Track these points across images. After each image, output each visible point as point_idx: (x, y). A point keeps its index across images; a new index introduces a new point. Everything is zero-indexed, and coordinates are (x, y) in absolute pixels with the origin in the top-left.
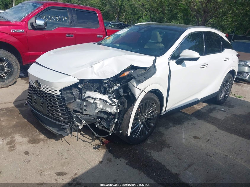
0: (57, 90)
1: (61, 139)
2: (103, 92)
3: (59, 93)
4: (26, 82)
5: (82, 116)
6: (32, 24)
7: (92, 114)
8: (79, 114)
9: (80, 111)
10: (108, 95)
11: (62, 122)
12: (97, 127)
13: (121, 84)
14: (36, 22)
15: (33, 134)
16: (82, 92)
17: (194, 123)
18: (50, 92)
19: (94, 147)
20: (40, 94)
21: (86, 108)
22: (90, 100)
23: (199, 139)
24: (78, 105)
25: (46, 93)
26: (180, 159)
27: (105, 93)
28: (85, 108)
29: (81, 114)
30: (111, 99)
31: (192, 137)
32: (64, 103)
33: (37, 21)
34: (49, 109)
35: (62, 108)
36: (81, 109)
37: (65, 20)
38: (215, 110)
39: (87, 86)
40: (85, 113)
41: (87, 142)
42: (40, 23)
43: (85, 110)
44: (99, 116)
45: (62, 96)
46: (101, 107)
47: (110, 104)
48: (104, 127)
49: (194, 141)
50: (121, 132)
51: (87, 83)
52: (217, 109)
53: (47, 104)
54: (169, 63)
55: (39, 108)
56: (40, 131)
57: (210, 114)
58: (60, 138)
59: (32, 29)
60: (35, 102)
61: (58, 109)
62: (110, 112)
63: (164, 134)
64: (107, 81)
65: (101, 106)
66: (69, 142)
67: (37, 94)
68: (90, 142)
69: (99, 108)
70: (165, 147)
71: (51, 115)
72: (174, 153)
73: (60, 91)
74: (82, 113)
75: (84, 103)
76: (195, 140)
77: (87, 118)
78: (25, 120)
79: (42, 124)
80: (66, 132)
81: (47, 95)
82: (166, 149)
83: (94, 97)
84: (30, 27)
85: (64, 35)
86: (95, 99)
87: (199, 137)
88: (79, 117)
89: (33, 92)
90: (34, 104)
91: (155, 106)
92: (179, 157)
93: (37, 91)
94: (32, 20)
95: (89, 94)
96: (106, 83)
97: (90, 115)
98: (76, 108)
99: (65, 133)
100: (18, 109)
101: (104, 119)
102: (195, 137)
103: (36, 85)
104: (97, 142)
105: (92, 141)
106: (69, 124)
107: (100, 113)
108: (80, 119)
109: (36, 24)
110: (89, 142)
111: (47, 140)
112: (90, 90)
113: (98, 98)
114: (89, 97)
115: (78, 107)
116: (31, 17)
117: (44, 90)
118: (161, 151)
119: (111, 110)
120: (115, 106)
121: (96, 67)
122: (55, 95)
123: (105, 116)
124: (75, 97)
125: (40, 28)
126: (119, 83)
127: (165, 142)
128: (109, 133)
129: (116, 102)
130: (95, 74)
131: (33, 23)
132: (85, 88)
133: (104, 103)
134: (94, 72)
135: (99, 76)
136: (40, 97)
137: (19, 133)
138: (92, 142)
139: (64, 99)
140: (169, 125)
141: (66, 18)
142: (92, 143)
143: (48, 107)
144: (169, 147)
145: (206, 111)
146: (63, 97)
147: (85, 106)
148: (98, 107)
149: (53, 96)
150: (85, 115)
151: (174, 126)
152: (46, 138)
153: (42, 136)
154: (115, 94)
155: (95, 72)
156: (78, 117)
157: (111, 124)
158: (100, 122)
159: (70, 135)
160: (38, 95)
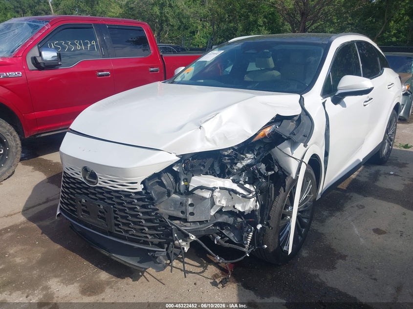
0: (136, 183)
1: (143, 275)
2: (218, 173)
3: (140, 188)
4: (32, 167)
5: (186, 226)
6: (34, 59)
7: (205, 219)
8: (178, 222)
9: (181, 215)
10: (231, 178)
11: (150, 244)
12: (216, 243)
13: (255, 154)
14: (41, 55)
15: (85, 274)
16: (180, 179)
17: (361, 204)
18: (121, 188)
19: (212, 281)
20: (94, 194)
21: (194, 210)
22: (203, 192)
23: (386, 233)
24: (175, 204)
25: (109, 192)
26: (375, 279)
27: (223, 175)
28: (190, 209)
29: (182, 223)
30: (242, 186)
31: (372, 232)
32: (152, 207)
33: (43, 53)
34: (119, 221)
35: (149, 217)
36: (182, 212)
37: (92, 47)
38: (380, 175)
39: (192, 166)
40: (190, 219)
41: (194, 273)
42: (48, 55)
43: (192, 214)
44: (219, 221)
45: (147, 193)
46: (224, 203)
47: (244, 196)
48: (230, 241)
49: (378, 239)
50: (266, 246)
51: (190, 159)
52: (382, 172)
53: (115, 211)
54: (324, 104)
55: (94, 221)
56: (96, 265)
57: (376, 184)
58: (140, 274)
59: (35, 68)
60: (84, 211)
61: (140, 219)
62: (241, 210)
63: (323, 234)
64: (230, 151)
65: (222, 201)
66: (161, 279)
67: (87, 194)
68: (200, 273)
69: (219, 206)
70: (338, 259)
71: (124, 234)
72: (359, 269)
73: (143, 183)
74: (185, 220)
75: (190, 199)
76: (380, 236)
77: (196, 229)
78: (59, 247)
79: (102, 252)
80: (159, 263)
81: (112, 195)
82: (340, 262)
83: (211, 186)
84: (31, 66)
85: (93, 73)
86: (213, 190)
87: (384, 229)
88: (182, 228)
89: (79, 191)
90: (82, 215)
91: (310, 185)
92: (371, 276)
93: (88, 188)
94: (34, 52)
95: (200, 182)
96: (227, 156)
97: (201, 222)
98: (172, 212)
99: (156, 264)
100: (35, 225)
101: (229, 225)
102: (378, 231)
103: (85, 178)
104: (212, 270)
105: (201, 269)
106: (166, 246)
107: (218, 215)
108: (183, 233)
109: (42, 59)
110: (198, 274)
111: (117, 282)
112: (199, 172)
113: (217, 188)
114: (202, 188)
115: (175, 208)
116: (31, 47)
117: (104, 185)
118: (334, 268)
119: (244, 207)
120: (253, 199)
121: (209, 127)
122: (133, 192)
123: (231, 220)
124: (168, 190)
125: (50, 66)
126: (251, 152)
127: (333, 250)
128: (244, 253)
129: (252, 189)
130: (208, 140)
131: (37, 58)
132: (189, 171)
133: (231, 195)
134: (206, 137)
135: (215, 143)
136: (96, 200)
137: (56, 276)
138: (203, 272)
139: (151, 199)
140: (323, 215)
141: (93, 43)
142: (205, 274)
143: (116, 218)
144: (343, 257)
145: (367, 180)
146: (149, 193)
147: (191, 205)
148: (217, 203)
149: (128, 195)
150: (191, 222)
151: (332, 215)
152: (114, 279)
153: (104, 276)
154: (247, 175)
155: (208, 136)
156: (180, 230)
157: (245, 234)
158: (220, 234)
159: (169, 268)
160: (91, 196)
